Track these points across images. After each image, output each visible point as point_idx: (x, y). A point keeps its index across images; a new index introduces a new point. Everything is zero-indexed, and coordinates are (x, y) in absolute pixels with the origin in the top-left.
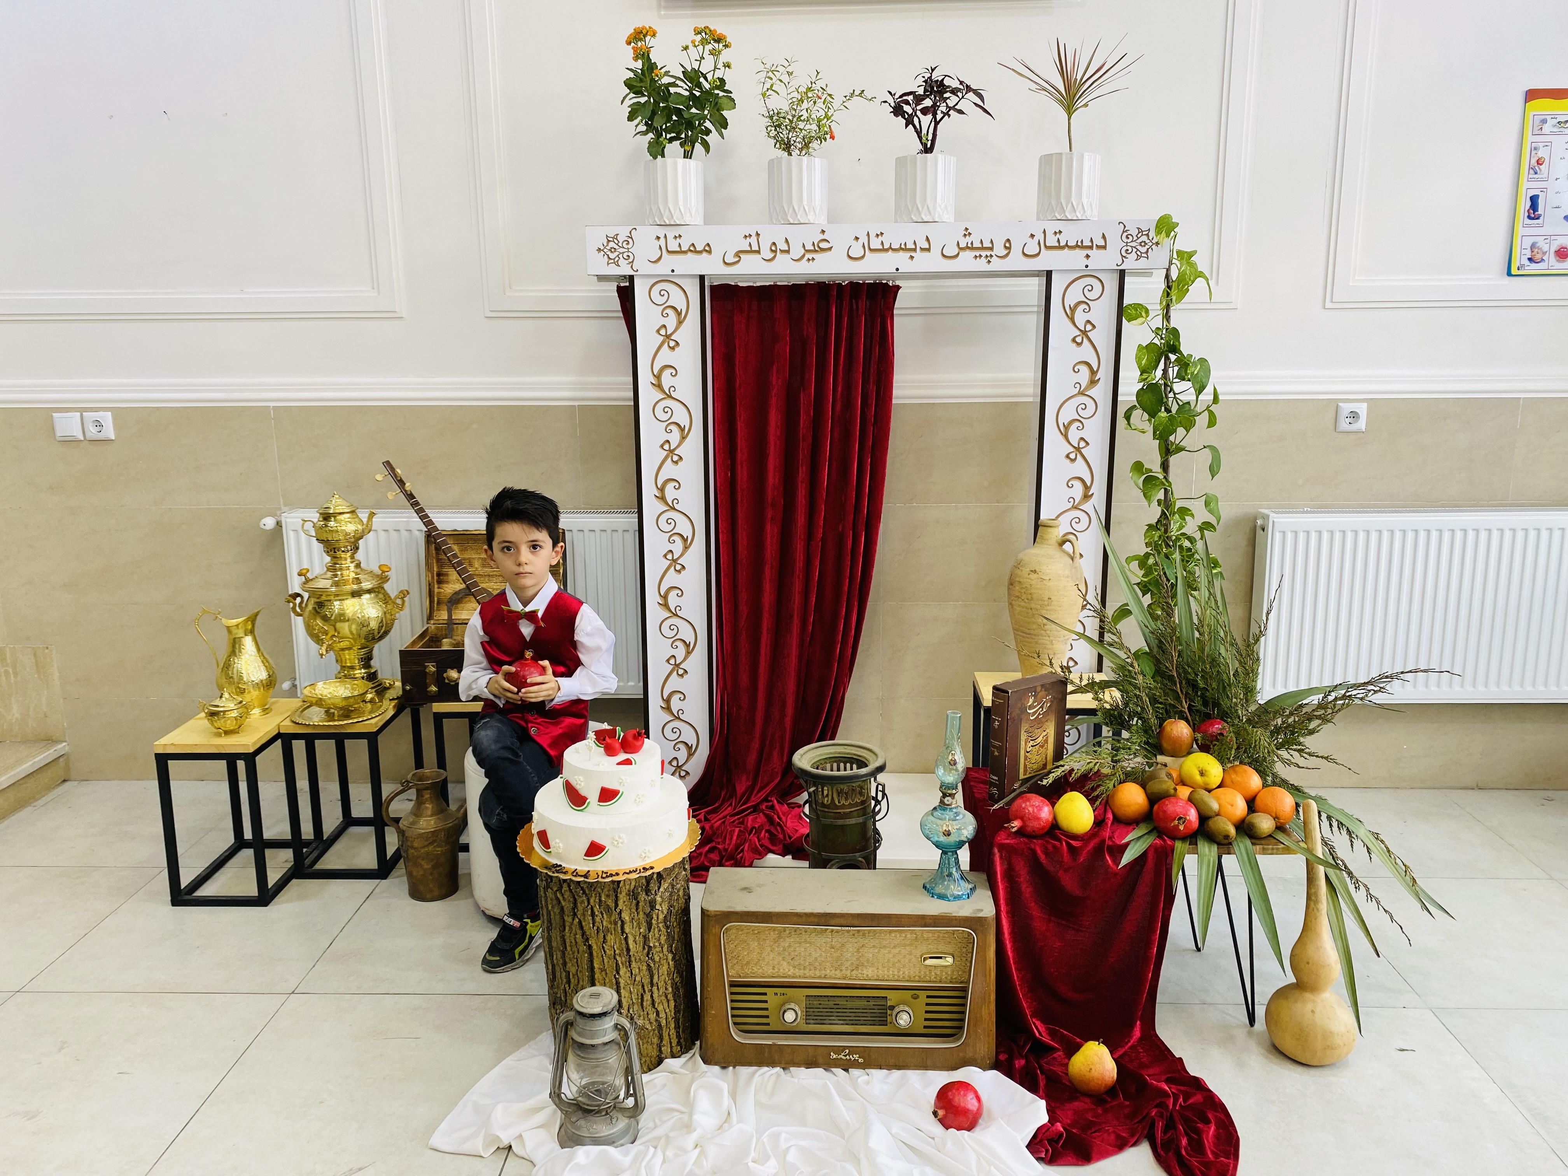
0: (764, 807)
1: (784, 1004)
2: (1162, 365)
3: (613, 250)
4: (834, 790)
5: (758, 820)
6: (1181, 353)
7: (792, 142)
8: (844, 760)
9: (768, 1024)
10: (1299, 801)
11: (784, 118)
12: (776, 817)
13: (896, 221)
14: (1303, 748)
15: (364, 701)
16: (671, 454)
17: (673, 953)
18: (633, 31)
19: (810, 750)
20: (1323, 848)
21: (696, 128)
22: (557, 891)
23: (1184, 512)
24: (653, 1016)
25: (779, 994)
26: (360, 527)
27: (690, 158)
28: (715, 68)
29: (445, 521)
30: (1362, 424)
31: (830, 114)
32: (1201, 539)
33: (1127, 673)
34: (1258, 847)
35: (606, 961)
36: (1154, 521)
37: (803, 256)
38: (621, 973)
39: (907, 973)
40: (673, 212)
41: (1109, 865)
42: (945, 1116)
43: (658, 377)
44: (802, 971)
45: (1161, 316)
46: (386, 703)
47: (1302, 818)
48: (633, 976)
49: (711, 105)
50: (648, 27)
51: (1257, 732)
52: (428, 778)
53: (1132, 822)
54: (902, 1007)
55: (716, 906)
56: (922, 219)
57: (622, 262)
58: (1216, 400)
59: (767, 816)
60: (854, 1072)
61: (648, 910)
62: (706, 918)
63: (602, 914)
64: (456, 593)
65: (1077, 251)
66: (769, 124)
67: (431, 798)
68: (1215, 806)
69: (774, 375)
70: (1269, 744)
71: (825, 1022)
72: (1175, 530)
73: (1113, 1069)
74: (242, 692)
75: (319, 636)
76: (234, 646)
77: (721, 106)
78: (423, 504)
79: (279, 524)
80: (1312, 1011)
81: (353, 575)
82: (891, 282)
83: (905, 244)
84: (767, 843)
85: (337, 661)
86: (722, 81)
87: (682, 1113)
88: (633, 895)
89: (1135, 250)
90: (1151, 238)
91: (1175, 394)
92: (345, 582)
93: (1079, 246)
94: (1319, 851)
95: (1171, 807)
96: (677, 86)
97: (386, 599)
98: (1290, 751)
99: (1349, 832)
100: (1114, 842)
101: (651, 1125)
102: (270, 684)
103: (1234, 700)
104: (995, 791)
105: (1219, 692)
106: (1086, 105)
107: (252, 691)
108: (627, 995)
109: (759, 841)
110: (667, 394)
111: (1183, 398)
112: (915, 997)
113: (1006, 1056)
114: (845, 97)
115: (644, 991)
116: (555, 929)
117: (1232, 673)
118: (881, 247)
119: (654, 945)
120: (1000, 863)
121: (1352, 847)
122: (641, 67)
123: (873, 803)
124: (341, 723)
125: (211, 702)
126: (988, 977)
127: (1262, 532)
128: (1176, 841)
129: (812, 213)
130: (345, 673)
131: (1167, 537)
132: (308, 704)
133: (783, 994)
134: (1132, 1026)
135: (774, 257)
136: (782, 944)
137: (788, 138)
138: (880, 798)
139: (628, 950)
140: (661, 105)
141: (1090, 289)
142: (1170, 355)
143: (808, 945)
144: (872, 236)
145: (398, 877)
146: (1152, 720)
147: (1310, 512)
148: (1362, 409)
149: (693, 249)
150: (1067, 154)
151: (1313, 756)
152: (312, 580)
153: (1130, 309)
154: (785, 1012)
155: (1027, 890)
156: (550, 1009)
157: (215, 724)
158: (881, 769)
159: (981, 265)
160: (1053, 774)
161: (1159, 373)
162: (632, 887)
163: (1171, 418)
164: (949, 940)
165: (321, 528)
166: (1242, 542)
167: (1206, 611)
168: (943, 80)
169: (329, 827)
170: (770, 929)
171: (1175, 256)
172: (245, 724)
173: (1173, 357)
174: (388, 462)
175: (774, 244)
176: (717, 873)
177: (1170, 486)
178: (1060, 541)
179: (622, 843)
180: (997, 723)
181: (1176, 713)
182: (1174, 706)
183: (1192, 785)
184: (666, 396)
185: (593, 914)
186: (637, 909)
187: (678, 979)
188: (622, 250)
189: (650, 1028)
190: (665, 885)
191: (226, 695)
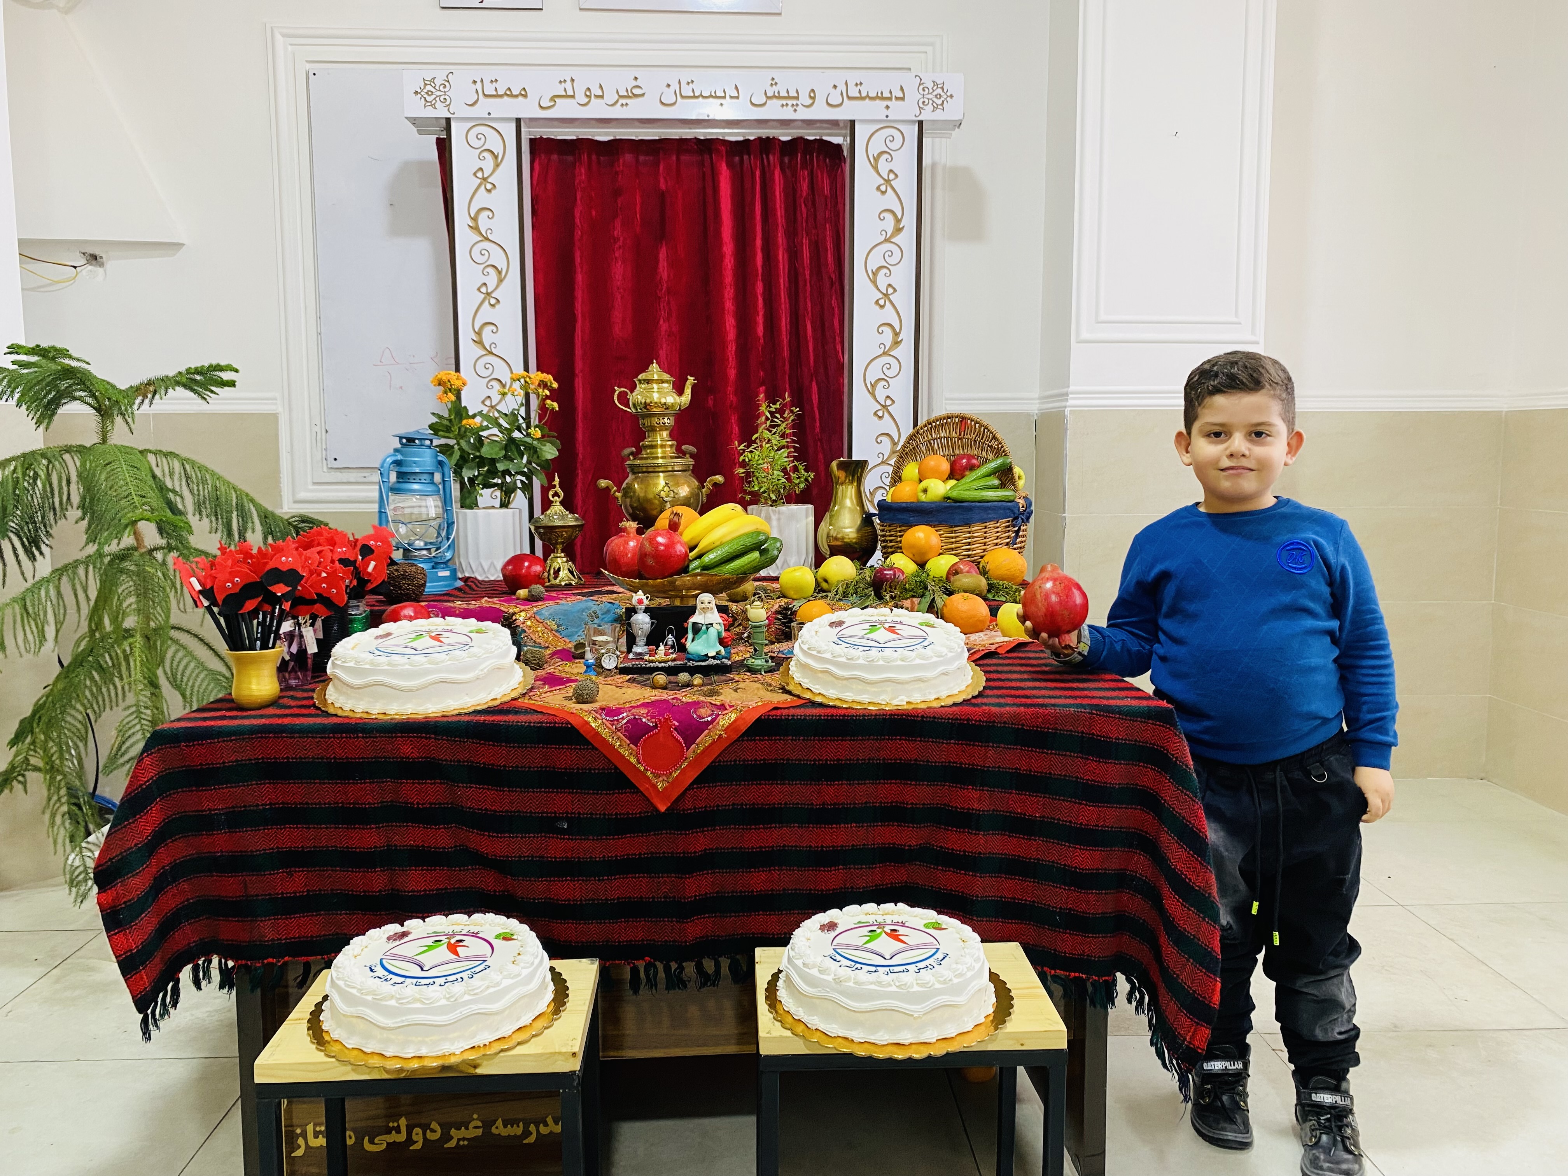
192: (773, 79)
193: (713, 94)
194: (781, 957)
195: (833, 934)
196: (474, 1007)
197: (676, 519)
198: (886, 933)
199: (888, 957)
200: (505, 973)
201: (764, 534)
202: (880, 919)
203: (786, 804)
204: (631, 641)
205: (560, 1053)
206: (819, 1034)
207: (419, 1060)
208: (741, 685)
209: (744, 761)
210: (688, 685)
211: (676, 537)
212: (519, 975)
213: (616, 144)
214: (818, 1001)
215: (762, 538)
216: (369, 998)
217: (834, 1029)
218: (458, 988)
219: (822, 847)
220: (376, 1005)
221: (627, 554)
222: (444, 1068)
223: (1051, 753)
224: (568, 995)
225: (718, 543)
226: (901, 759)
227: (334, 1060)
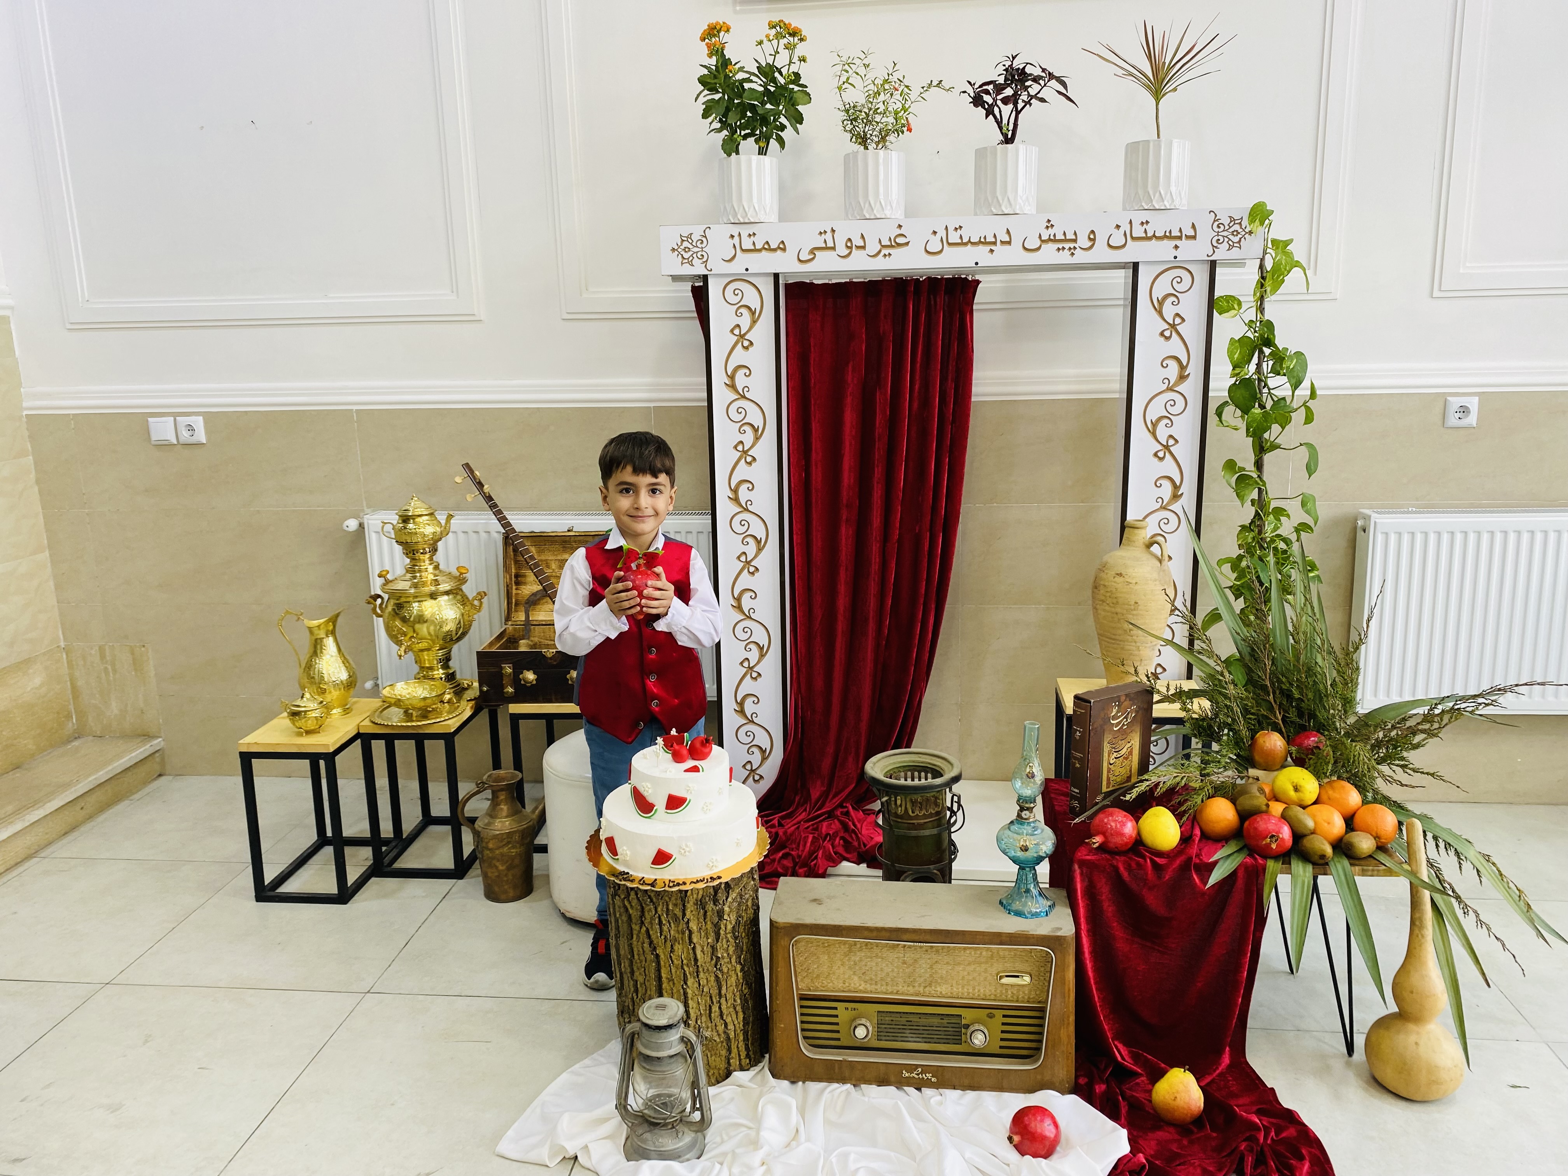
0: (839, 813)
1: (854, 1020)
2: (1255, 359)
3: (687, 250)
4: (908, 800)
5: (833, 826)
6: (1276, 346)
7: (869, 136)
8: (918, 768)
9: (839, 1039)
10: (1402, 819)
11: (861, 111)
12: (850, 823)
13: (976, 214)
14: (1407, 763)
15: (442, 702)
16: (745, 455)
17: (741, 964)
18: (707, 27)
19: (883, 758)
20: (1428, 870)
21: (771, 124)
22: (624, 898)
23: (1279, 512)
24: (721, 1028)
25: (850, 1009)
26: (438, 529)
27: (765, 154)
28: (791, 62)
29: (523, 523)
30: (1472, 419)
31: (907, 106)
32: (1298, 540)
33: (1216, 682)
34: (1357, 868)
35: (673, 971)
36: (1247, 522)
37: (880, 251)
38: (689, 983)
39: (982, 991)
40: (747, 209)
41: (1196, 884)
42: (1020, 1142)
43: (732, 377)
44: (873, 986)
45: (1254, 309)
46: (463, 703)
47: (1405, 838)
48: (701, 987)
49: (785, 99)
50: (721, 23)
51: (1356, 746)
52: (503, 779)
53: (1221, 839)
54: (976, 1027)
55: (785, 918)
56: (1003, 211)
57: (696, 261)
58: (1313, 395)
59: (842, 822)
60: (927, 1091)
61: (716, 920)
62: (775, 930)
63: (670, 924)
64: (534, 594)
65: (1165, 241)
66: (845, 118)
67: (506, 799)
68: (1310, 824)
69: (850, 373)
70: (1369, 760)
71: (896, 1038)
72: (1269, 532)
73: (1200, 1098)
74: (323, 692)
75: (398, 638)
76: (315, 647)
77: (795, 101)
78: (501, 505)
79: (361, 525)
80: (1416, 1043)
81: (431, 577)
82: (970, 276)
83: (985, 238)
84: (841, 850)
85: (416, 662)
86: (797, 75)
87: (750, 1128)
88: (701, 904)
89: (1226, 240)
90: (1243, 227)
91: (1269, 389)
92: (424, 584)
93: (1168, 236)
94: (1425, 873)
95: (1262, 824)
96: (751, 81)
97: (464, 601)
98: (1392, 766)
99: (1457, 853)
100: (1201, 860)
101: (718, 1139)
102: (350, 684)
103: (1332, 711)
104: (1076, 804)
105: (1315, 703)
106: (1175, 90)
107: (333, 691)
108: (695, 1006)
109: (833, 848)
110: (740, 394)
111: (1279, 393)
112: (991, 1016)
113: (1086, 1080)
114: (923, 88)
115: (713, 1003)
116: (623, 937)
117: (1329, 683)
118: (960, 241)
119: (722, 956)
120: (1081, 880)
121: (1461, 870)
122: (715, 63)
123: (948, 813)
124: (419, 723)
125: (293, 701)
126: (1067, 999)
127: (1362, 533)
128: (1268, 860)
129: (889, 208)
130: (424, 674)
131: (1261, 539)
132: (388, 704)
133: (855, 1009)
134: (1220, 1053)
135: (850, 253)
136: (853, 958)
137: (864, 132)
138: (955, 808)
139: (696, 960)
140: (736, 101)
141: (1179, 281)
142: (1264, 349)
143: (880, 960)
144: (951, 229)
145: (474, 877)
146: (1244, 732)
147: (1415, 513)
148: (1473, 404)
149: (767, 247)
150: (1154, 141)
151: (1417, 772)
152: (391, 581)
153: (1221, 301)
154: (855, 1027)
155: (1108, 908)
156: (618, 1017)
157: (297, 724)
158: (956, 779)
159: (1064, 258)
160: (1137, 789)
161: (1252, 367)
162: (700, 896)
163: (1266, 415)
164: (1026, 958)
165: (400, 530)
166: (1342, 543)
167: (1301, 618)
168: (1024, 68)
169: (408, 827)
170: (840, 942)
171: (1270, 245)
172: (326, 723)
173: (1267, 351)
174: (467, 465)
175: (850, 240)
176: (787, 883)
177: (1264, 485)
178: (1147, 543)
179: (689, 852)
180: (1078, 733)
181: (1268, 724)
182: (1267, 717)
183: (1286, 801)
184: (739, 397)
185: (660, 923)
186: (705, 919)
187: (747, 991)
188: (696, 250)
189: (718, 1040)
190: (733, 895)
191: (307, 695)
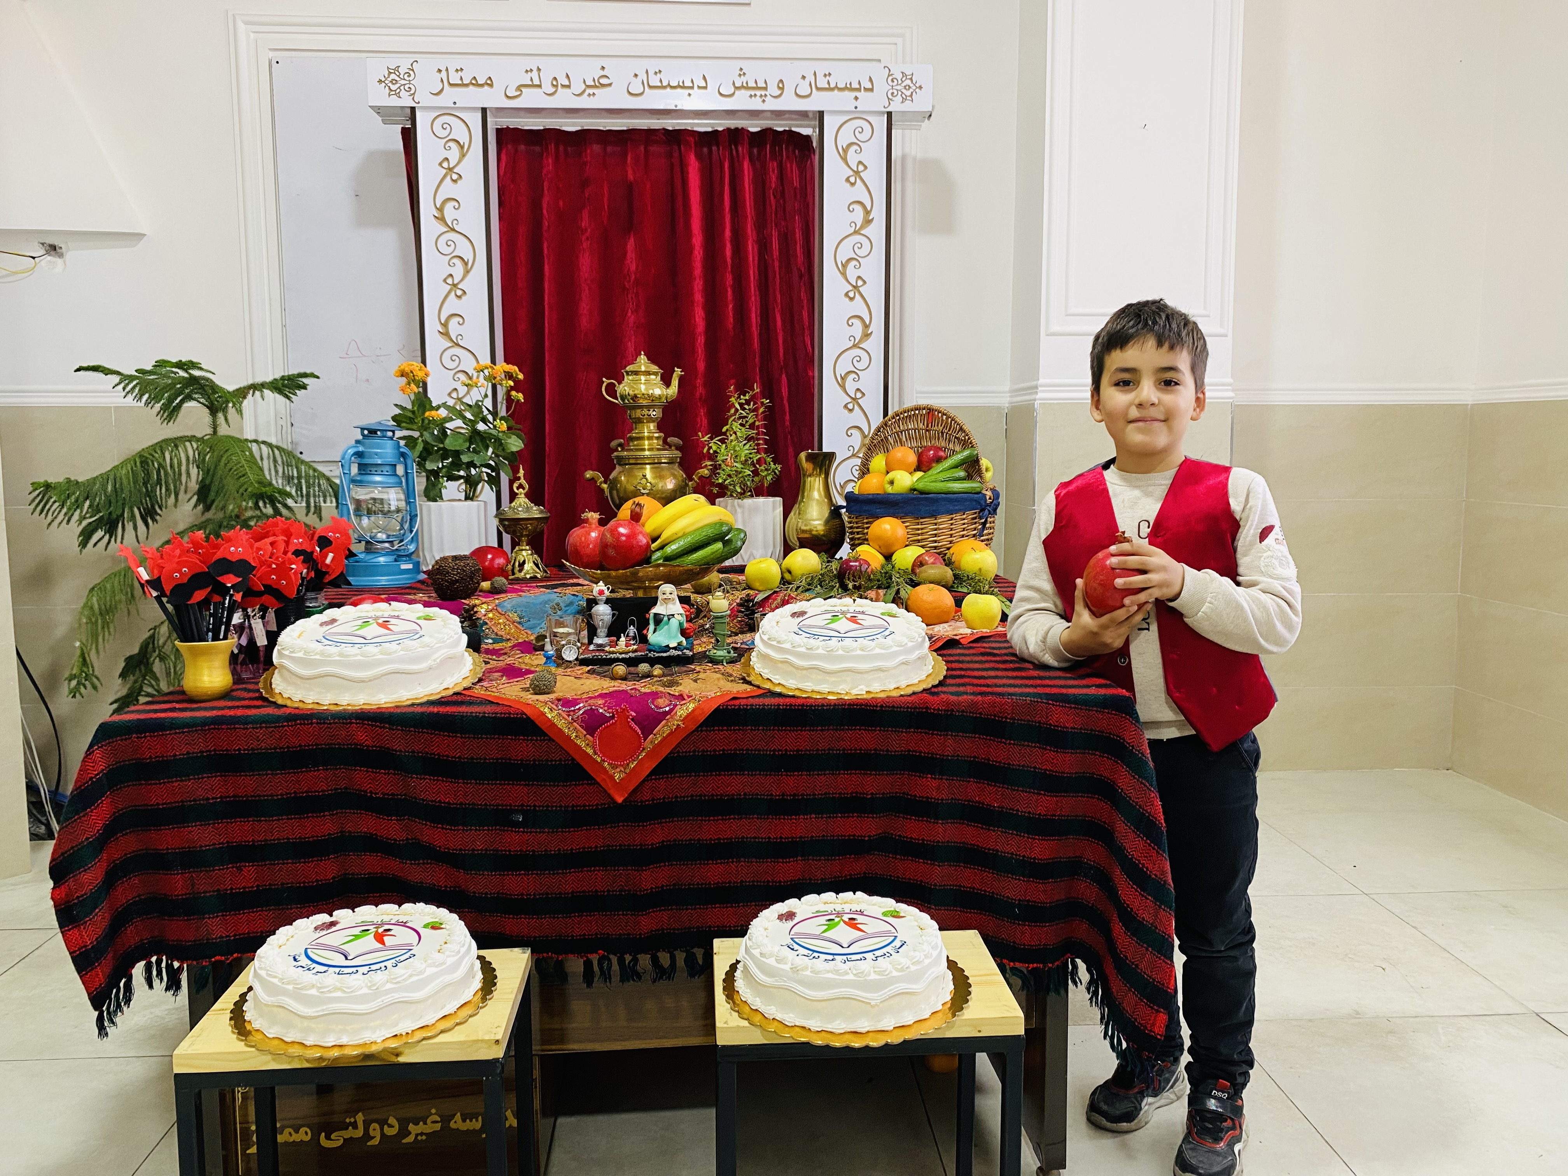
192: (741, 69)
193: (681, 84)
194: (739, 948)
195: (791, 923)
196: (396, 995)
197: (638, 509)
198: (845, 922)
199: (845, 945)
200: (430, 962)
201: (727, 524)
202: (839, 908)
203: (745, 794)
204: (593, 632)
205: (482, 1041)
206: (776, 1023)
207: (339, 1049)
208: (702, 675)
209: (703, 751)
210: (648, 675)
211: (639, 528)
212: (444, 963)
213: (583, 134)
214: (775, 990)
215: (725, 529)
216: (290, 987)
217: (790, 1018)
218: (379, 977)
219: (781, 838)
220: (297, 995)
221: (589, 545)
222: (367, 1057)
223: (1010, 744)
224: (495, 984)
225: (680, 534)
226: (861, 750)
227: (253, 1049)
